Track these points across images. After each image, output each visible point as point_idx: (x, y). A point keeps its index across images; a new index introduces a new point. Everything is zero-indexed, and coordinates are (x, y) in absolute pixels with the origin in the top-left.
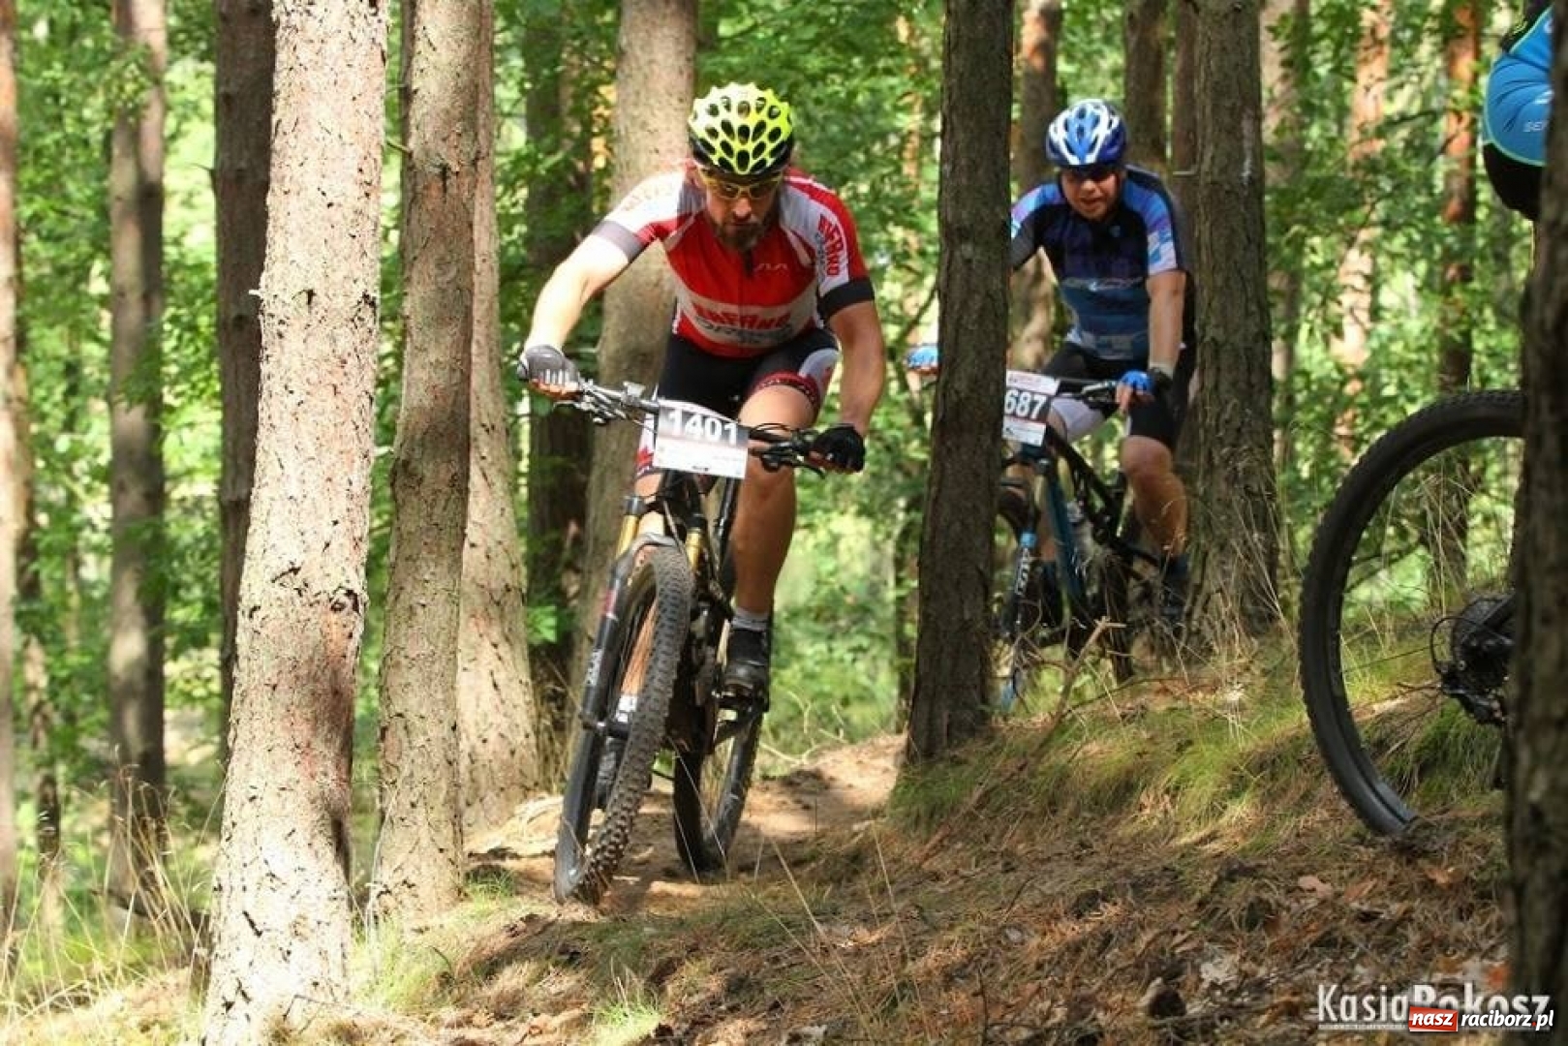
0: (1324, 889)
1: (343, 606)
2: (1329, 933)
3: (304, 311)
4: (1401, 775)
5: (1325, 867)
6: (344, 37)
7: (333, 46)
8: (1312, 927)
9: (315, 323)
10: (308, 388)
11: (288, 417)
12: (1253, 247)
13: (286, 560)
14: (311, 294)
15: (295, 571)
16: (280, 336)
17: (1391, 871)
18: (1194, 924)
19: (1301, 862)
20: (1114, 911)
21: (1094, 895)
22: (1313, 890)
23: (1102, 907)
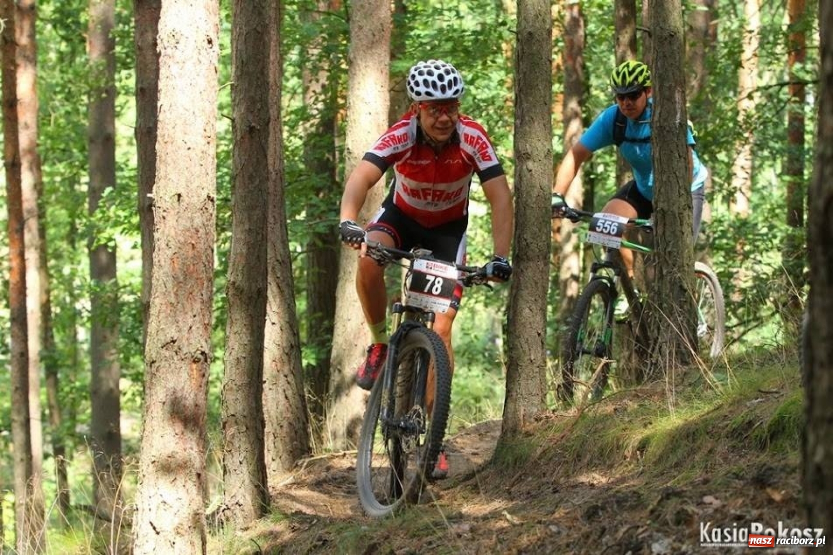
0: (717, 503)
1: (199, 360)
3: (176, 204)
4: (761, 438)
5: (717, 491)
7: (189, 65)
9: (182, 211)
10: (179, 245)
11: (169, 261)
13: (169, 336)
14: (179, 196)
15: (174, 342)
16: (164, 218)
17: (752, 493)
18: (648, 522)
19: (704, 489)
20: (607, 515)
21: (596, 507)
22: (711, 504)
23: (601, 513)
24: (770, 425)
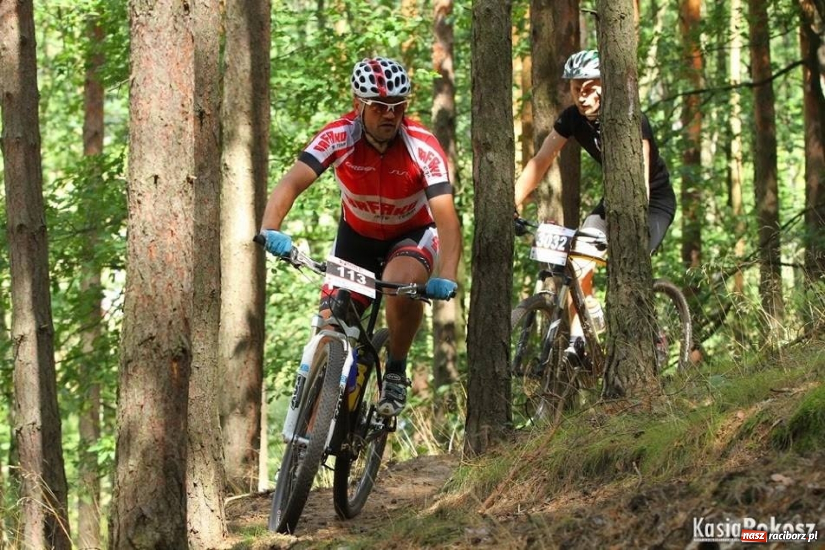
0: (787, 481)
1: (180, 357)
2: (797, 502)
3: (153, 187)
4: (781, 438)
5: (784, 469)
6: (169, 28)
7: (165, 34)
8: (786, 499)
9: (159, 194)
10: (156, 232)
11: (145, 249)
12: (636, 156)
13: (147, 332)
14: (156, 177)
15: (152, 338)
16: (139, 202)
18: (714, 503)
19: (770, 467)
20: (655, 504)
21: (641, 498)
22: (781, 481)
23: (647, 503)
24: (793, 423)
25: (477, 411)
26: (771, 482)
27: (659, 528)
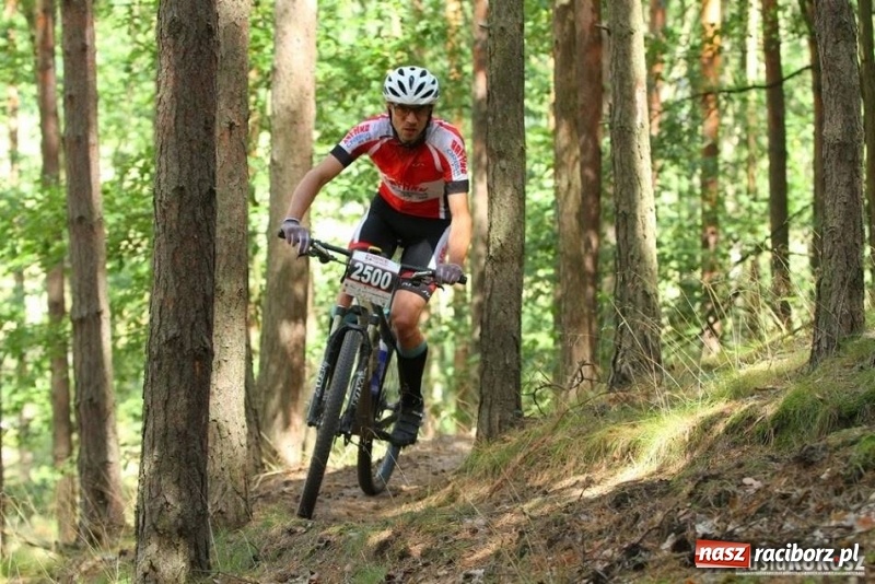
0: (757, 484)
1: (201, 357)
2: (764, 506)
4: (763, 434)
5: (755, 474)
8: (755, 503)
10: (181, 239)
13: (171, 333)
14: (182, 189)
15: (176, 339)
17: (795, 472)
18: (689, 505)
19: (742, 471)
20: (637, 502)
21: (625, 495)
22: (751, 485)
23: (629, 501)
24: (774, 420)
25: (489, 399)
26: (741, 485)
27: (639, 526)
